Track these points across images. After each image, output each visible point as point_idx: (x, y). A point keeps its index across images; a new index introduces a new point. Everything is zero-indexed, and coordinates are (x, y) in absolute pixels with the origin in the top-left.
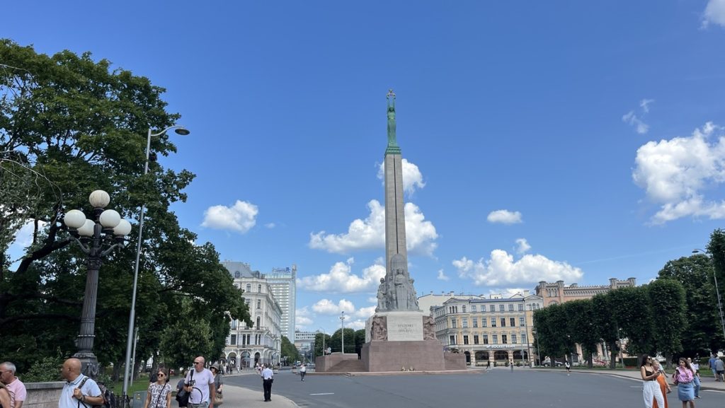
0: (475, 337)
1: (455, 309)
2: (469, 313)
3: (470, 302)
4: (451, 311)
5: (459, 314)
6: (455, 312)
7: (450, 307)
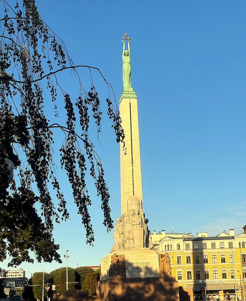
1: (170, 247)
2: (183, 251)
3: (184, 240)
4: (166, 249)
5: (174, 251)
6: (170, 250)
7: (166, 245)
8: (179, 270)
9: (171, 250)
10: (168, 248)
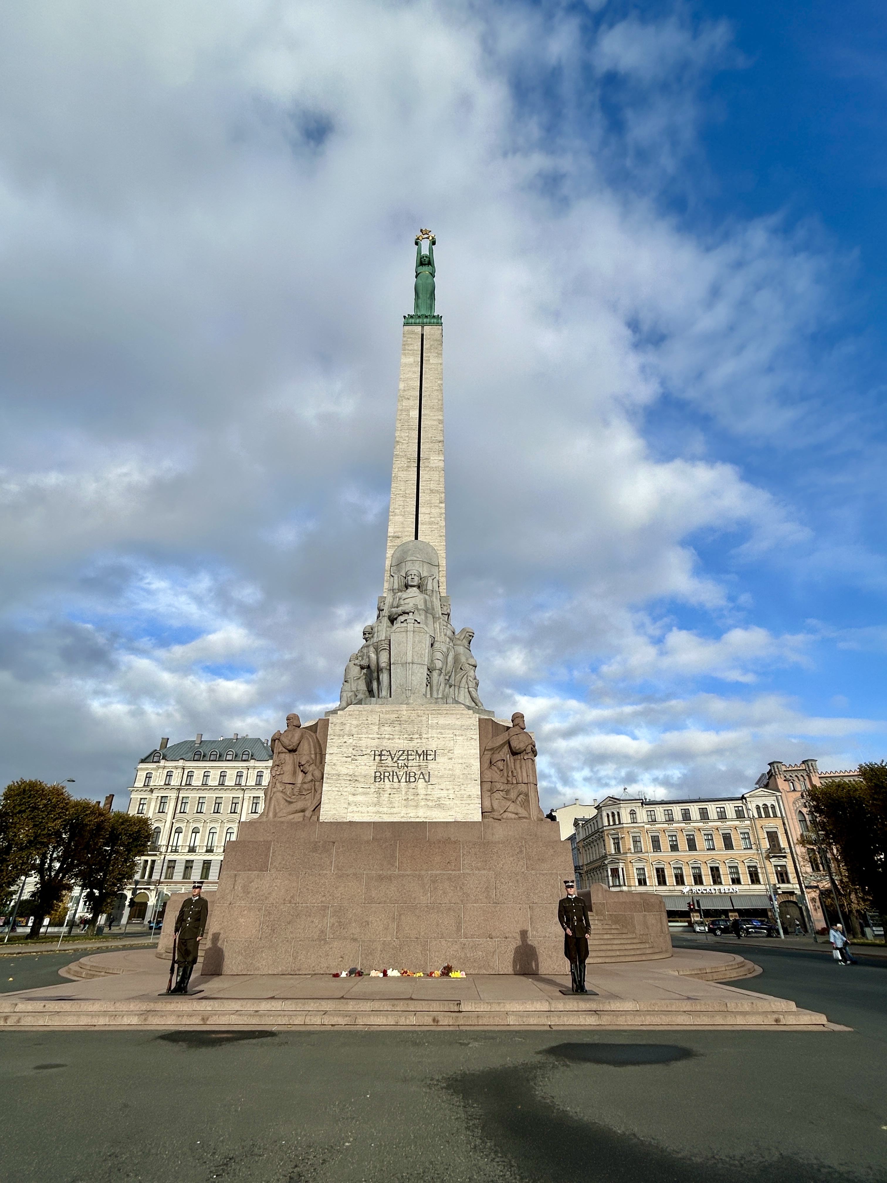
0: (658, 870)
1: (616, 817)
2: (642, 825)
3: (642, 803)
4: (609, 821)
5: (624, 825)
6: (617, 823)
7: (608, 814)
8: (640, 865)
9: (620, 823)
10: (614, 820)
